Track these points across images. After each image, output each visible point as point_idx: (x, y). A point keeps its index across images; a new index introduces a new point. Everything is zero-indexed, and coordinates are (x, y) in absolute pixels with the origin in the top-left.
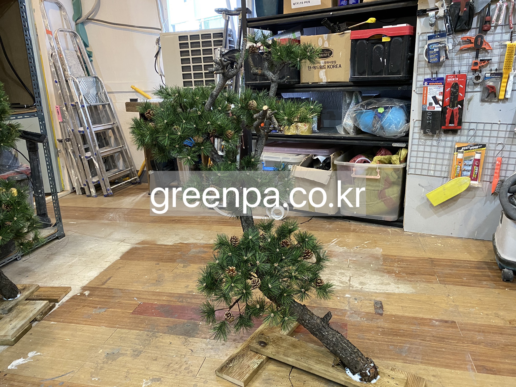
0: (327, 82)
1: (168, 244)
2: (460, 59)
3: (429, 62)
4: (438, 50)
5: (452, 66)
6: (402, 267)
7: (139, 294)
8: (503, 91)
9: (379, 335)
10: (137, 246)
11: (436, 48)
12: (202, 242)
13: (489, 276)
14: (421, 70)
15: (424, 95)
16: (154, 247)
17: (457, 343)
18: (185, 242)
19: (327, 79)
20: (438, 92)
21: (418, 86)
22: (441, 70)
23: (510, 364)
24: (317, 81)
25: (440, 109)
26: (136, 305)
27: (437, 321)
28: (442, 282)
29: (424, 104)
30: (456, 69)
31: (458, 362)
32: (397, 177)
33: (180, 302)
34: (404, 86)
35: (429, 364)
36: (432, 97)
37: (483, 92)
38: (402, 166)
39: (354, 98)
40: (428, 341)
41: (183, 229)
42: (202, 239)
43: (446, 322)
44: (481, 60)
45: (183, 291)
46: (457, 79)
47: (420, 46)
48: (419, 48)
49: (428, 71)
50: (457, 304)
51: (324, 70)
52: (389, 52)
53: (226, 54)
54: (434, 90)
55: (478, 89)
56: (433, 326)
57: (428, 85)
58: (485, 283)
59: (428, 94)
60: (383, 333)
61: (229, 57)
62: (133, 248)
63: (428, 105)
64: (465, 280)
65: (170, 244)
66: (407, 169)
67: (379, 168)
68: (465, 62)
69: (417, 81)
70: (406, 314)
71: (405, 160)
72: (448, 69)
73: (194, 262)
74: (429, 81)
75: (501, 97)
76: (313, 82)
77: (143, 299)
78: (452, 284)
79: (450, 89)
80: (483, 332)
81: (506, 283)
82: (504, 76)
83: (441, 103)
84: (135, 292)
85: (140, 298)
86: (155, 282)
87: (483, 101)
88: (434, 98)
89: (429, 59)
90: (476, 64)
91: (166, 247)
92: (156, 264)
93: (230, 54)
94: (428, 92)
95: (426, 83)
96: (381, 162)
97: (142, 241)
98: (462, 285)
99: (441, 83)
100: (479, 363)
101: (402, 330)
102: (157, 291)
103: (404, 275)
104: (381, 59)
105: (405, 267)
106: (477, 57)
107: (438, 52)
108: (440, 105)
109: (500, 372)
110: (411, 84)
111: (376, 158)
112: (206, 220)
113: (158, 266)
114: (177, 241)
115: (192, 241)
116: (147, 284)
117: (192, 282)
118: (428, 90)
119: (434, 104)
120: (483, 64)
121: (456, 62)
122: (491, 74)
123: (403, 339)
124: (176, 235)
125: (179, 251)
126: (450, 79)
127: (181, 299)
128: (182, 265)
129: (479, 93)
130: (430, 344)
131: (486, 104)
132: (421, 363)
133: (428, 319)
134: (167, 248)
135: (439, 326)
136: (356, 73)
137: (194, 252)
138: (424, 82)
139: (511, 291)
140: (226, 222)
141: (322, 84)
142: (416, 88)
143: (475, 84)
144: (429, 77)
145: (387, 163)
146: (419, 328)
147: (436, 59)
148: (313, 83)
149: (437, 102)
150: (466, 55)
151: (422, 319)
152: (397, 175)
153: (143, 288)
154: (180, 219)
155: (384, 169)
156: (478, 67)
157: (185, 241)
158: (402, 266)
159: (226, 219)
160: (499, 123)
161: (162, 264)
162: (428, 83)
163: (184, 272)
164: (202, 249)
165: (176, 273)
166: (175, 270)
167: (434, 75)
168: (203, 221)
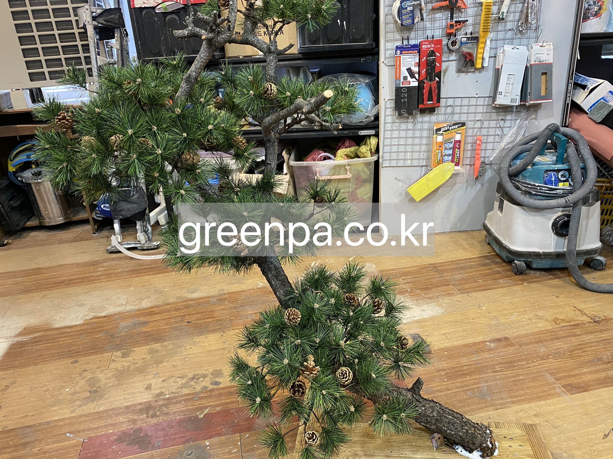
0: (264, 56)
1: (74, 323)
2: (433, 20)
3: (402, 25)
4: (411, 8)
5: (425, 29)
6: (410, 283)
7: (71, 424)
8: (480, 58)
9: (445, 382)
10: (19, 339)
11: (410, 6)
12: (129, 308)
13: (499, 273)
14: (390, 36)
15: (396, 66)
16: (53, 335)
17: (528, 363)
18: (103, 314)
20: (413, 63)
21: (387, 56)
22: (413, 34)
23: (591, 373)
24: (251, 54)
25: (416, 84)
26: (77, 446)
27: (490, 341)
28: (462, 291)
29: (397, 78)
30: (429, 33)
31: (545, 389)
32: (369, 173)
33: (152, 417)
34: (368, 57)
35: (520, 401)
36: (407, 69)
37: (459, 60)
38: (375, 158)
39: (302, 75)
40: (500, 371)
41: (86, 293)
42: (127, 303)
43: (499, 340)
44: (456, 22)
45: (146, 397)
46: (433, 45)
47: (387, 3)
48: (385, 6)
49: (398, 36)
50: (495, 314)
52: (349, 12)
53: (100, 15)
54: (409, 60)
55: (453, 57)
56: (490, 350)
57: (401, 54)
58: (501, 281)
59: (402, 65)
60: (449, 377)
61: (105, 21)
62: (13, 345)
63: (402, 80)
64: (482, 283)
65: (78, 323)
66: (380, 161)
67: (349, 165)
68: (437, 24)
69: (386, 50)
70: (456, 343)
71: (377, 151)
72: (420, 33)
73: (137, 344)
74: (401, 49)
75: (479, 66)
76: (245, 55)
77: (83, 431)
78: (474, 291)
79: (426, 58)
80: (541, 341)
81: (520, 277)
82: (481, 40)
83: (417, 76)
84: (61, 423)
85: (79, 432)
86: (88, 394)
87: (459, 71)
88: (409, 70)
89: (402, 22)
90: (452, 26)
91: (73, 330)
92: (72, 363)
93: (106, 16)
94: (402, 63)
95: (398, 51)
96: (348, 157)
97: (25, 329)
98: (484, 290)
99: (417, 51)
100: (564, 382)
101: (465, 366)
102: (101, 409)
103: (419, 292)
104: (339, 21)
105: (413, 282)
106: (452, 18)
107: (412, 12)
108: (416, 79)
109: (588, 386)
110: (378, 53)
111: (341, 152)
112: (116, 271)
113: (76, 365)
114: (88, 315)
115: (111, 310)
116: (78, 403)
117: (154, 377)
118: (402, 61)
119: (409, 78)
120: (458, 26)
121: (428, 24)
122: (468, 38)
123: (474, 377)
124: (80, 306)
125: (101, 331)
126: (425, 46)
127: (151, 412)
128: (119, 353)
129: (454, 62)
130: (503, 374)
131: (463, 74)
132: (513, 402)
133: (480, 342)
134: (77, 331)
135: (496, 348)
136: (306, 42)
137: (125, 327)
138: (396, 51)
139: (530, 284)
140: (148, 268)
142: (386, 58)
143: (451, 51)
144: (399, 44)
145: (353, 156)
146: (480, 357)
147: (410, 21)
148: (244, 57)
149: (412, 75)
150: (438, 15)
151: (474, 344)
152: (369, 170)
153: (72, 412)
154: (69, 278)
155: (354, 165)
156: (453, 31)
157: (101, 312)
158: (409, 281)
159: (146, 265)
160: (476, 96)
161: (82, 360)
162: (401, 51)
163: (129, 364)
164: (136, 319)
165: (116, 369)
166: (113, 365)
167: (405, 42)
168: (112, 274)
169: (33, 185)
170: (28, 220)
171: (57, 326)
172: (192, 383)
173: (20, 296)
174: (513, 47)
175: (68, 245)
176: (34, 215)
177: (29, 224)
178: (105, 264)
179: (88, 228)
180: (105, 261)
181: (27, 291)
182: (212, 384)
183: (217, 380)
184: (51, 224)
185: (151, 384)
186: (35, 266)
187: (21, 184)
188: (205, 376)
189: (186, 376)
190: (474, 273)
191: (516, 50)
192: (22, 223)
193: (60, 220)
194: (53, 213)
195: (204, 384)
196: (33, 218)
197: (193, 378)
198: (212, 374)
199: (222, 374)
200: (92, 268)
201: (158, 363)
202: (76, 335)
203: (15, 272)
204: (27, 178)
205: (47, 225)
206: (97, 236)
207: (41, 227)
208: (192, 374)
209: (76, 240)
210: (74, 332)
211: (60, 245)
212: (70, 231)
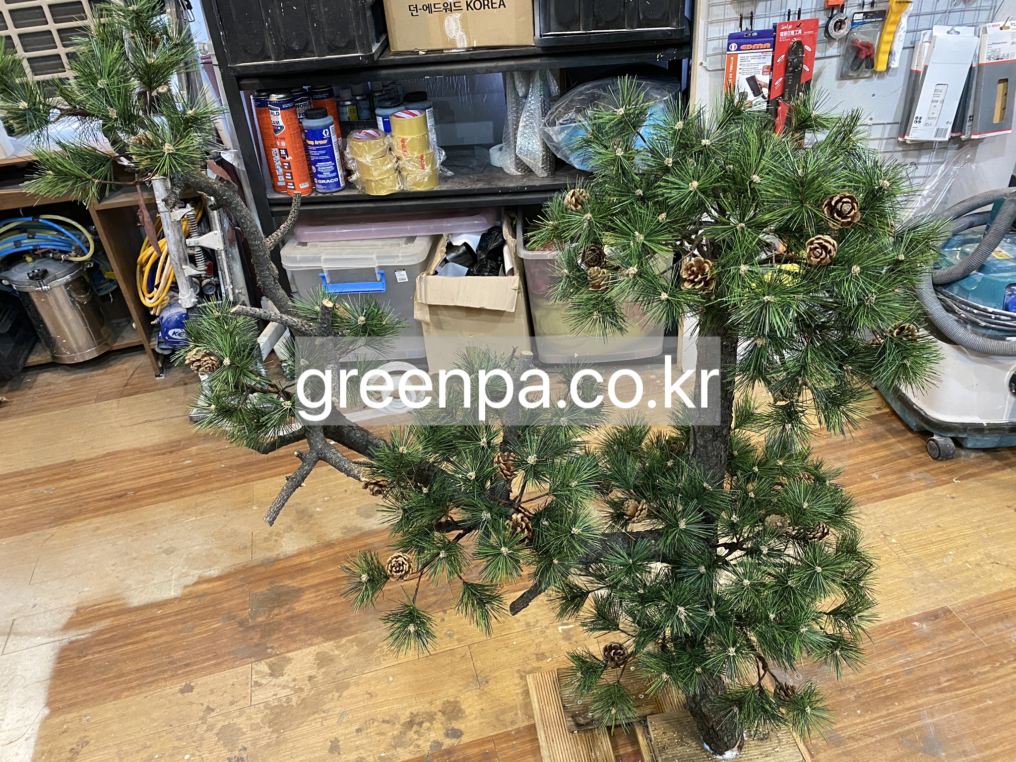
0: (468, 50)
8: (885, 52)
9: (859, 716)
12: (259, 555)
13: (905, 455)
15: (727, 71)
17: (995, 669)
18: (214, 572)
19: (469, 42)
20: (761, 67)
21: (711, 51)
22: (761, 8)
24: (441, 47)
27: (919, 620)
30: (792, 5)
34: (669, 51)
36: (748, 79)
37: (845, 57)
39: (538, 83)
40: (950, 689)
41: (173, 521)
42: (253, 544)
43: (934, 615)
46: (800, 31)
50: (915, 555)
51: (457, 15)
54: (752, 61)
55: (834, 50)
56: (924, 639)
58: (912, 475)
59: (738, 71)
60: (864, 704)
64: (879, 481)
65: (173, 594)
69: (708, 40)
75: (881, 67)
76: (430, 48)
78: (870, 501)
79: (786, 57)
80: (1007, 617)
82: (891, 18)
87: (843, 76)
88: (752, 81)
95: (733, 45)
98: (886, 498)
101: (888, 677)
110: (690, 44)
112: (217, 466)
113: (191, 695)
117: (339, 723)
118: (739, 63)
122: (865, 14)
123: (909, 704)
124: (168, 552)
126: (786, 33)
128: (264, 667)
129: (835, 59)
130: (957, 696)
131: (848, 83)
133: (902, 621)
134: (177, 614)
135: (933, 634)
136: (553, 24)
138: (729, 44)
139: (964, 482)
141: (458, 55)
142: (706, 55)
143: (830, 39)
146: (908, 655)
148: (428, 52)
149: (757, 90)
151: (894, 626)
157: (210, 567)
160: (870, 122)
161: (199, 683)
162: (739, 45)
163: (287, 692)
164: (278, 582)
165: (267, 705)
166: (259, 696)
167: (746, 24)
168: (211, 472)
169: (33, 295)
170: (30, 352)
171: (135, 602)
172: (411, 734)
173: (54, 530)
174: (949, 28)
175: (114, 403)
176: (37, 340)
177: (34, 359)
178: (194, 449)
179: (143, 360)
180: (192, 440)
181: (61, 518)
182: (447, 735)
183: (456, 725)
184: (76, 361)
185: (337, 741)
186: (62, 458)
187: (9, 290)
188: (431, 717)
189: (397, 717)
191: (953, 36)
192: (22, 360)
193: (90, 353)
194: (77, 343)
195: (433, 736)
196: (39, 347)
197: (410, 724)
198: (444, 713)
199: (460, 711)
200: (169, 459)
201: (341, 687)
202: (174, 623)
203: (29, 472)
204: (22, 283)
205: (68, 362)
206: (164, 382)
207: (54, 365)
208: (408, 713)
209: (127, 390)
210: (168, 616)
211: (102, 405)
212: (110, 370)
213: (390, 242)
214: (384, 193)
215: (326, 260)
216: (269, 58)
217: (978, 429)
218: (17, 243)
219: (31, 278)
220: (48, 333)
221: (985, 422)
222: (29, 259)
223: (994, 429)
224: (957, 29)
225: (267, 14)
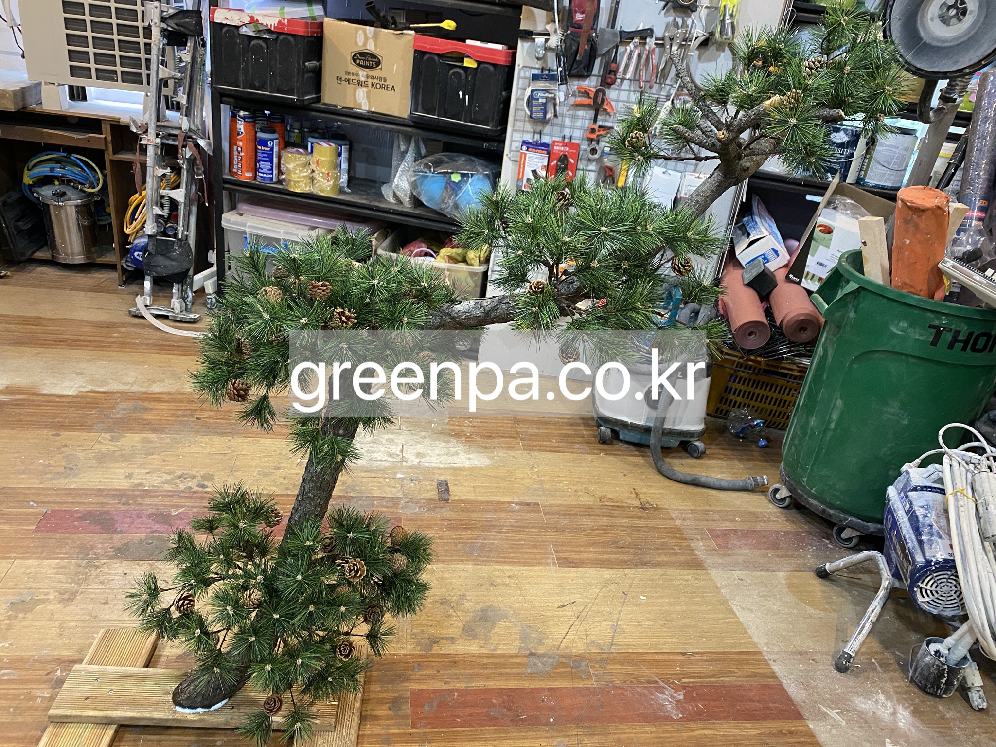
0: (368, 112)
1: (65, 393)
2: (574, 117)
3: (531, 117)
4: (544, 101)
5: (562, 126)
6: (474, 427)
7: (38, 494)
8: (623, 176)
9: (444, 532)
11: (542, 98)
12: (135, 388)
13: (583, 436)
14: (520, 125)
15: (520, 164)
16: (38, 401)
17: (539, 532)
18: (102, 390)
19: (370, 107)
20: (540, 165)
21: (513, 148)
22: (547, 129)
23: (594, 552)
24: (352, 106)
26: (38, 515)
27: (517, 504)
28: (528, 448)
29: (520, 180)
30: (567, 132)
31: (538, 557)
32: (473, 285)
33: (123, 504)
34: (491, 143)
35: (505, 562)
36: (532, 171)
37: (599, 173)
38: (482, 268)
39: (413, 145)
40: (505, 533)
41: (88, 361)
42: (135, 382)
43: (528, 504)
44: (600, 127)
45: (123, 484)
46: (567, 149)
47: (520, 86)
48: (518, 88)
49: (529, 127)
50: (543, 478)
51: (365, 89)
52: (474, 85)
53: (172, 17)
54: (535, 160)
55: (593, 167)
56: (512, 511)
57: (527, 150)
58: (577, 446)
59: (526, 164)
60: (451, 528)
61: (176, 24)
63: (525, 182)
64: (554, 444)
65: (70, 393)
67: (448, 270)
68: (579, 123)
69: (512, 141)
70: (480, 498)
72: (556, 129)
73: (131, 430)
74: (528, 145)
75: (620, 184)
76: (345, 106)
77: (48, 503)
78: (539, 450)
79: (557, 163)
80: (569, 514)
81: (601, 446)
84: (28, 492)
85: (44, 503)
86: (62, 470)
88: (534, 172)
89: (531, 113)
90: (593, 131)
91: (63, 400)
92: (53, 435)
93: (181, 19)
94: (527, 161)
95: (524, 147)
96: (452, 259)
97: (7, 387)
98: (550, 451)
99: (545, 152)
100: (561, 555)
101: (475, 520)
102: (73, 487)
103: (478, 438)
104: (460, 93)
105: (479, 427)
106: (595, 120)
107: (545, 105)
109: (583, 563)
110: (504, 141)
111: (445, 251)
112: (133, 341)
113: (57, 438)
114: (84, 387)
115: (114, 386)
116: (49, 476)
117: (138, 468)
118: (527, 159)
120: (601, 132)
121: (567, 121)
122: (611, 148)
123: (475, 533)
124: (78, 374)
125: (94, 408)
126: (558, 148)
127: (124, 500)
128: (108, 436)
129: (594, 173)
130: (506, 536)
132: (496, 562)
133: (505, 502)
134: (68, 402)
135: (519, 511)
136: (420, 108)
137: (124, 409)
138: (522, 145)
139: (607, 456)
140: (173, 346)
141: (361, 114)
142: (511, 151)
143: (589, 160)
144: (528, 138)
145: (459, 259)
146: (496, 515)
147: (541, 115)
148: (344, 108)
149: (537, 179)
150: (581, 113)
151: (499, 503)
152: (475, 282)
153: (41, 483)
154: (75, 338)
155: (455, 271)
156: (594, 136)
157: (101, 387)
158: (475, 424)
159: (173, 341)
161: (65, 434)
162: (528, 148)
163: (116, 449)
164: (140, 403)
165: (100, 451)
166: (97, 447)
167: (537, 137)
168: (129, 343)
169: (51, 208)
170: (38, 250)
171: (45, 392)
172: (178, 481)
173: (9, 348)
174: (665, 170)
175: (82, 294)
176: (46, 244)
177: (39, 255)
178: (123, 330)
179: (115, 275)
180: (124, 325)
181: (18, 343)
182: (198, 486)
183: (206, 483)
184: (67, 262)
185: (132, 473)
186: (34, 314)
187: (37, 202)
188: (194, 477)
189: (174, 472)
190: (554, 431)
191: (666, 176)
192: (29, 253)
193: (79, 259)
194: (71, 248)
195: (190, 484)
196: (45, 248)
197: (180, 477)
198: (202, 477)
199: (214, 479)
200: (105, 331)
201: (148, 453)
202: (65, 406)
203: (8, 316)
204: (46, 197)
205: (61, 261)
206: (123, 290)
207: (53, 263)
208: (181, 472)
209: (97, 289)
210: (63, 402)
211: (73, 293)
212: (89, 275)
213: (298, 226)
214: (298, 191)
215: (250, 227)
216: (239, 87)
217: (624, 425)
218: (52, 170)
219: (54, 194)
220: (54, 237)
221: (629, 421)
222: (57, 183)
223: (634, 427)
224: (670, 172)
225: (243, 60)
